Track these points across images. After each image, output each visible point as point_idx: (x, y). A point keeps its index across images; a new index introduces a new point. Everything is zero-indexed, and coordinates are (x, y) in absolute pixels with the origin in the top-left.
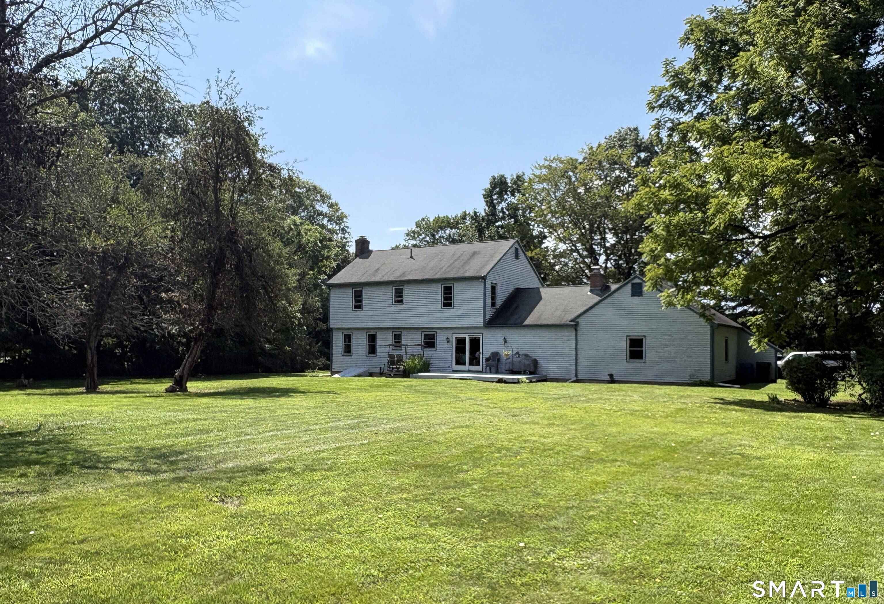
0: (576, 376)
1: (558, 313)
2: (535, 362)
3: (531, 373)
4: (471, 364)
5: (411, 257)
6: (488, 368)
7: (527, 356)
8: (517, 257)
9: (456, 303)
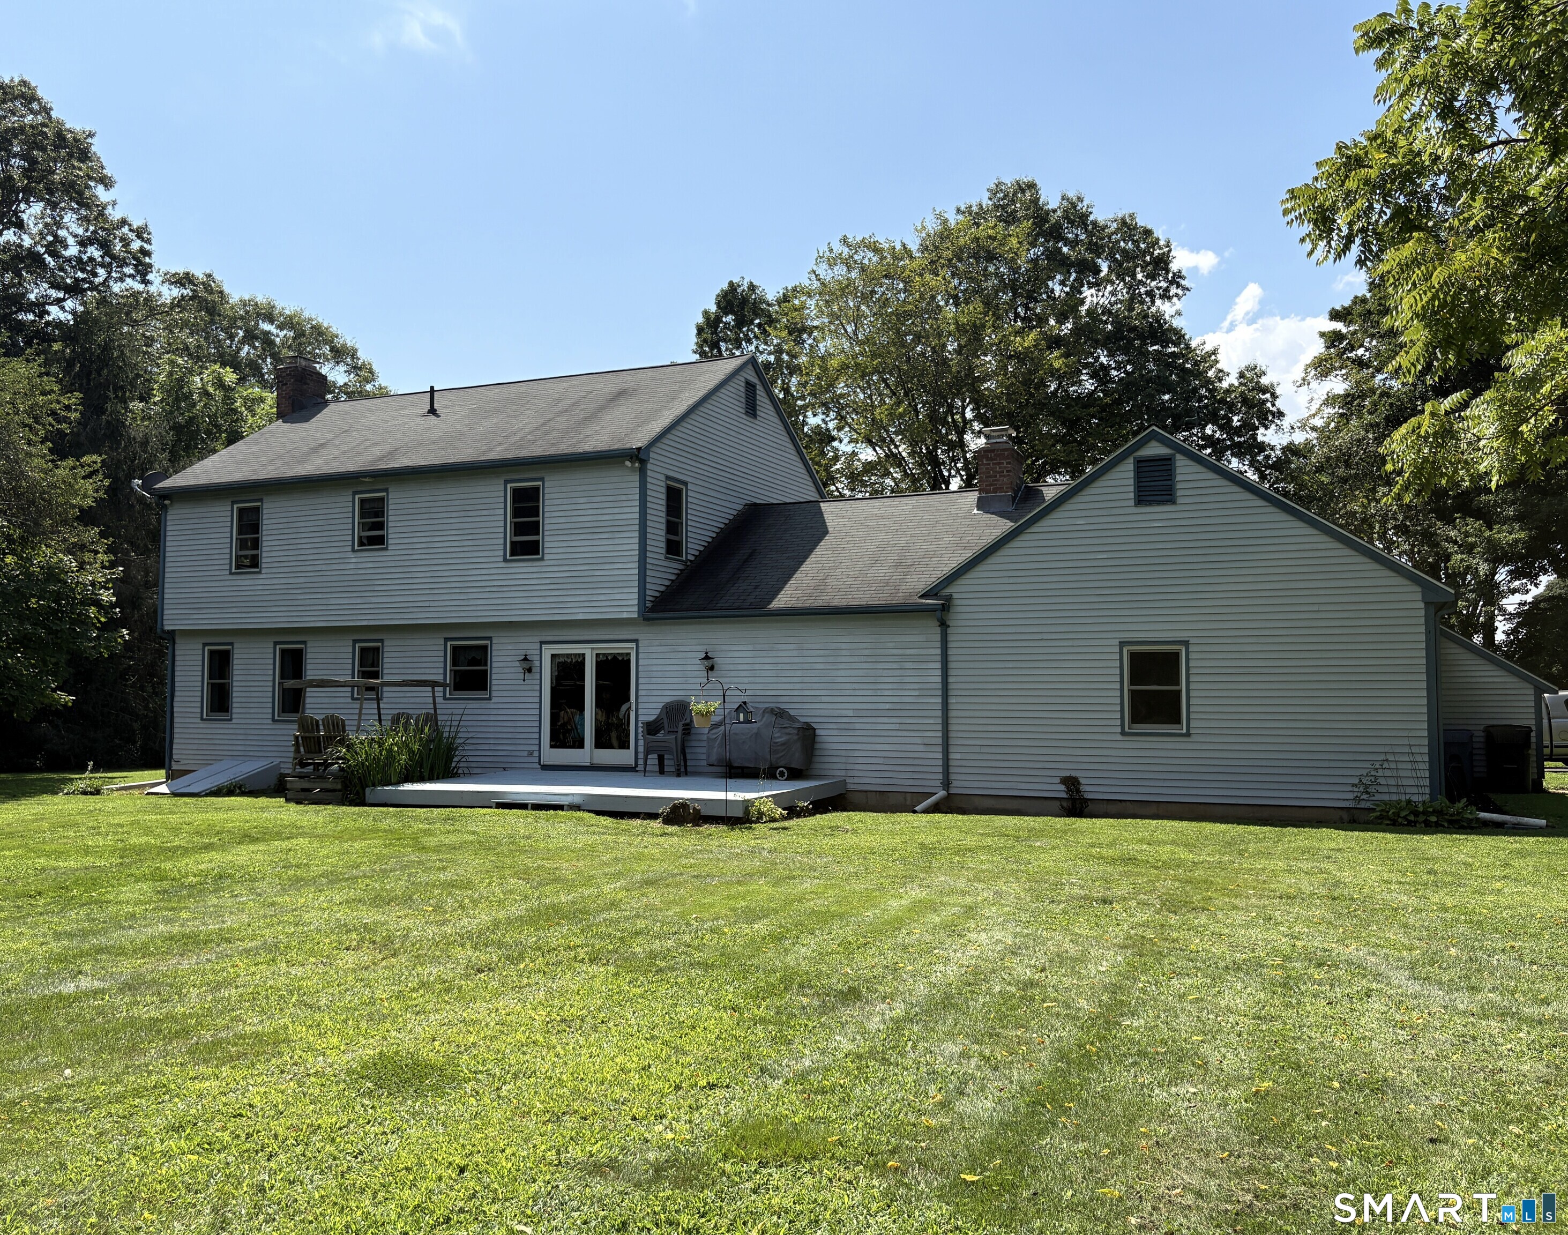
0: (946, 784)
1: (881, 572)
2: (808, 734)
3: (795, 774)
4: (601, 742)
5: (432, 411)
6: (653, 760)
7: (780, 714)
8: (751, 409)
9: (551, 542)
